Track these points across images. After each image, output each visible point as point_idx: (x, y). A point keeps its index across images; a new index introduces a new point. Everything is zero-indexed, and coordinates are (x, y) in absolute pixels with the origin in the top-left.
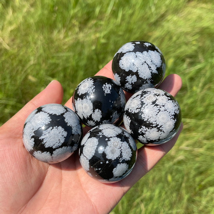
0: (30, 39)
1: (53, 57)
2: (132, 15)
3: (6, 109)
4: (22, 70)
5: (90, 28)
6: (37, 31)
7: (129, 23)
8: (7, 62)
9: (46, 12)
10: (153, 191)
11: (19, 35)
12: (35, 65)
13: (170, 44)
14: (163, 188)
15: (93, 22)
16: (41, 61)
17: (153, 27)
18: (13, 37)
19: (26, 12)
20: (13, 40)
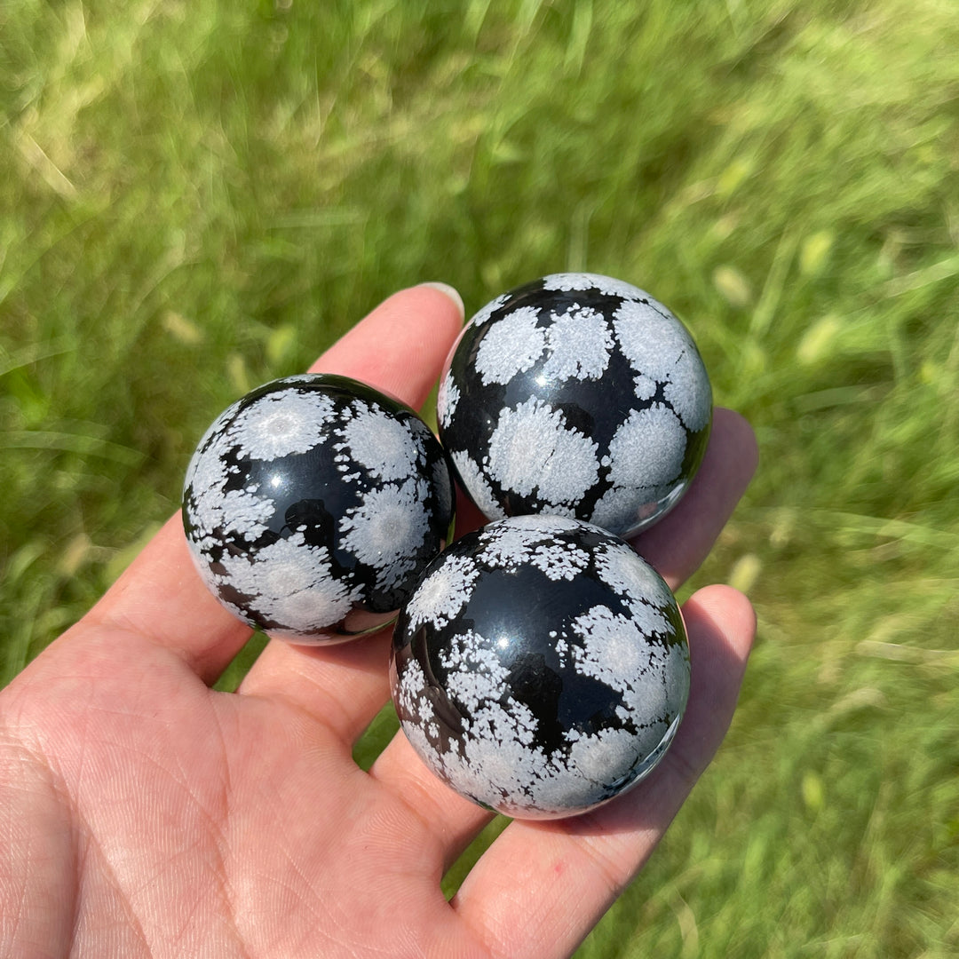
0: (167, 144)
1: (273, 233)
2: (634, 29)
3: (62, 473)
4: (132, 294)
5: (445, 92)
6: (198, 108)
7: (620, 65)
8: (66, 257)
9: (240, 22)
10: (737, 847)
11: (117, 130)
12: (190, 268)
13: (811, 164)
14: (783, 833)
15: (452, 65)
16: (219, 247)
17: (735, 87)
18: (90, 139)
19: (148, 24)
20: (91, 154)
